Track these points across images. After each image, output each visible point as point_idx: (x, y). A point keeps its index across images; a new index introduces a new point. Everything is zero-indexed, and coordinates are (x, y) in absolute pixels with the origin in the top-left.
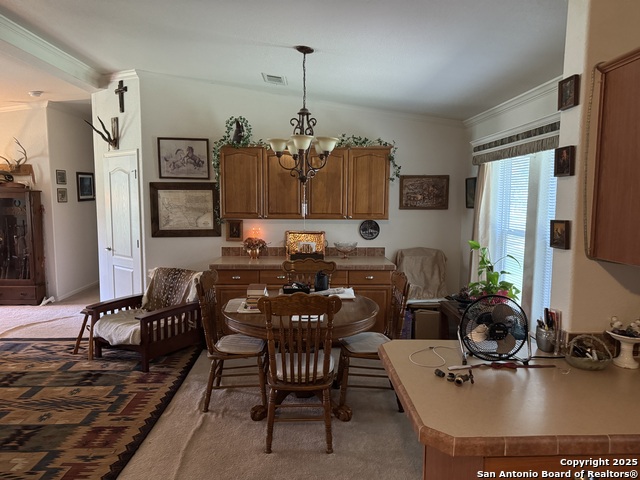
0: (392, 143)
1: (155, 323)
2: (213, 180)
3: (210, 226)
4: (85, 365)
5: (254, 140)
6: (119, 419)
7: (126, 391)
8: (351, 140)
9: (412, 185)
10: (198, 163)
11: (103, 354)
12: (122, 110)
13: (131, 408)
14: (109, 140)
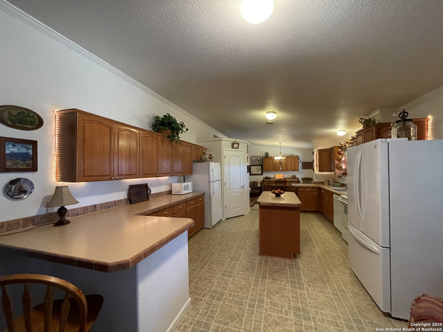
0: (299, 156)
2: (261, 164)
3: (261, 173)
5: (270, 156)
9: (304, 164)
10: (259, 161)
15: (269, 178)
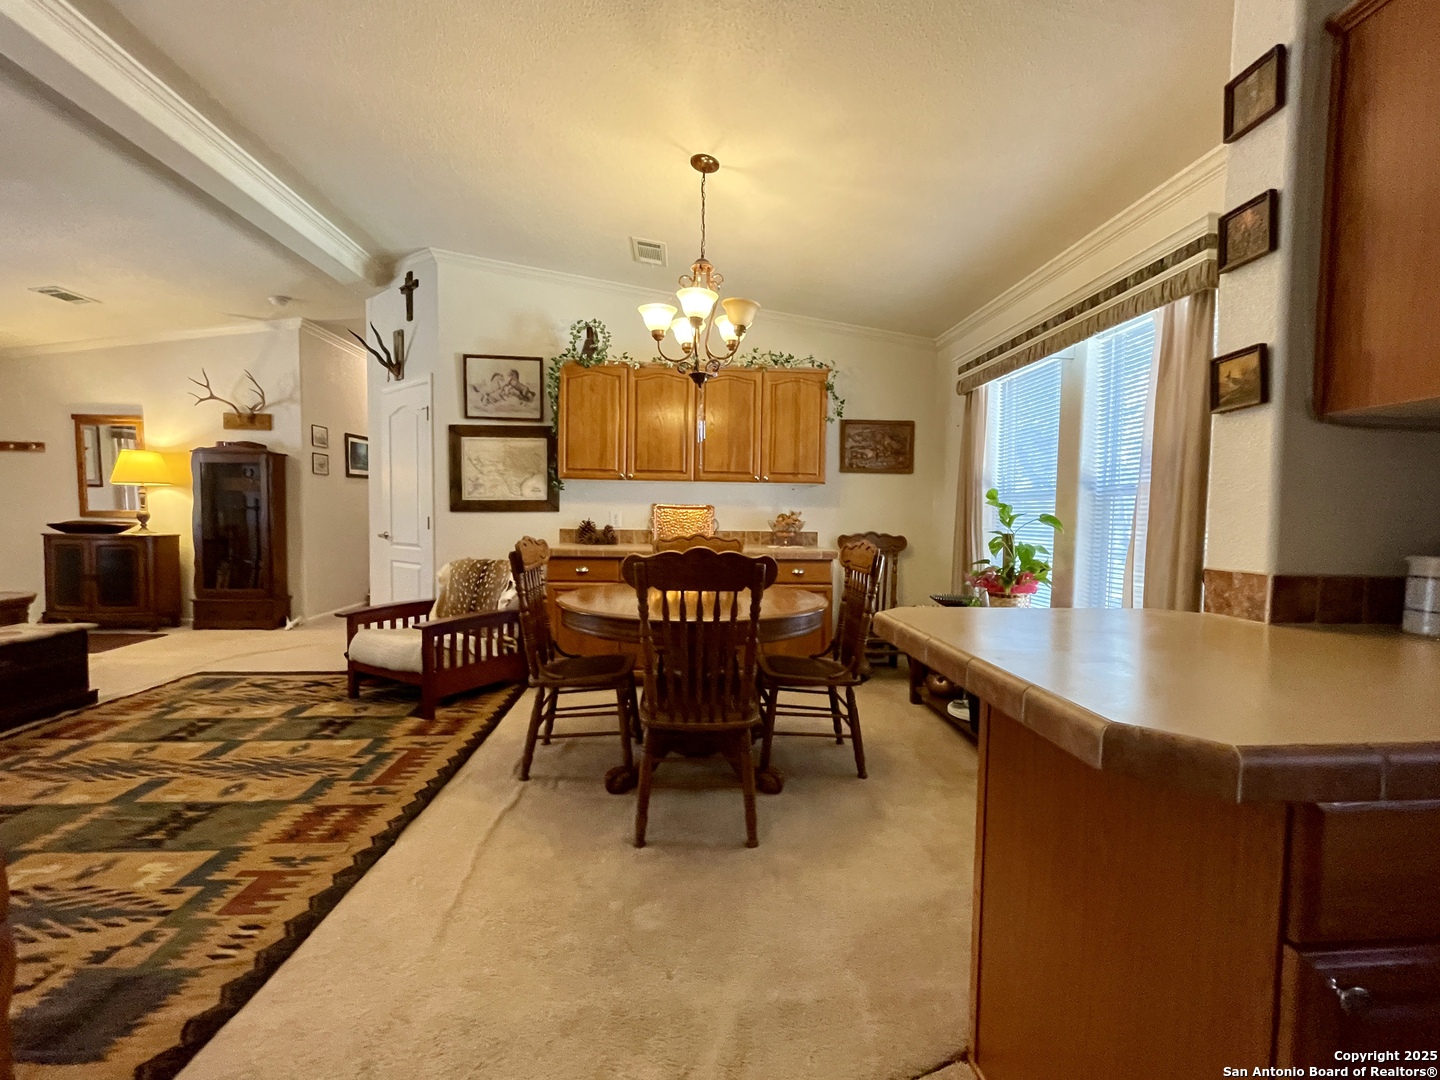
0: (831, 365)
1: (447, 637)
2: (548, 423)
3: (542, 496)
4: (328, 709)
5: (613, 354)
6: (368, 792)
7: (388, 748)
8: (768, 358)
9: (859, 435)
10: (525, 396)
11: (361, 693)
12: (410, 317)
13: (394, 772)
14: (388, 364)
15: (608, 536)
